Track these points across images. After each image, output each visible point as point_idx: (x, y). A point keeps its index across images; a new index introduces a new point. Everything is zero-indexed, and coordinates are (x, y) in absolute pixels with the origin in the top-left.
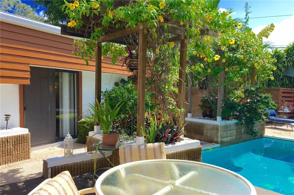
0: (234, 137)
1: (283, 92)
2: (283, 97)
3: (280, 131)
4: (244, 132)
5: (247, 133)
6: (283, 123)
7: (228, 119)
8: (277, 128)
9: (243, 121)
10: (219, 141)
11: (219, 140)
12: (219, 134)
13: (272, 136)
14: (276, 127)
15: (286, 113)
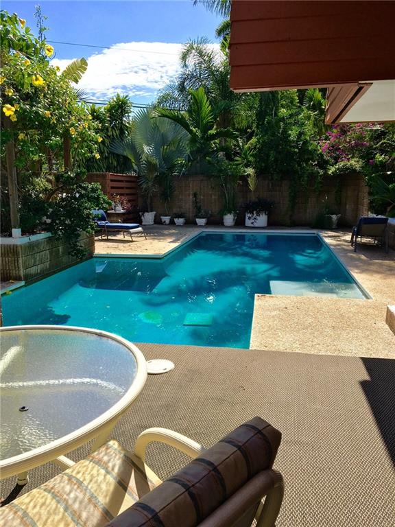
0: (48, 264)
1: (112, 181)
2: (112, 188)
3: (115, 244)
4: (63, 253)
5: (69, 253)
6: (118, 230)
7: (34, 233)
8: (110, 239)
9: (60, 233)
10: (22, 275)
11: (22, 273)
12: (20, 261)
13: (105, 253)
14: (109, 237)
15: (118, 215)
